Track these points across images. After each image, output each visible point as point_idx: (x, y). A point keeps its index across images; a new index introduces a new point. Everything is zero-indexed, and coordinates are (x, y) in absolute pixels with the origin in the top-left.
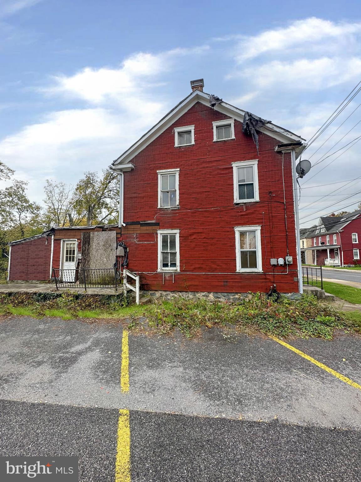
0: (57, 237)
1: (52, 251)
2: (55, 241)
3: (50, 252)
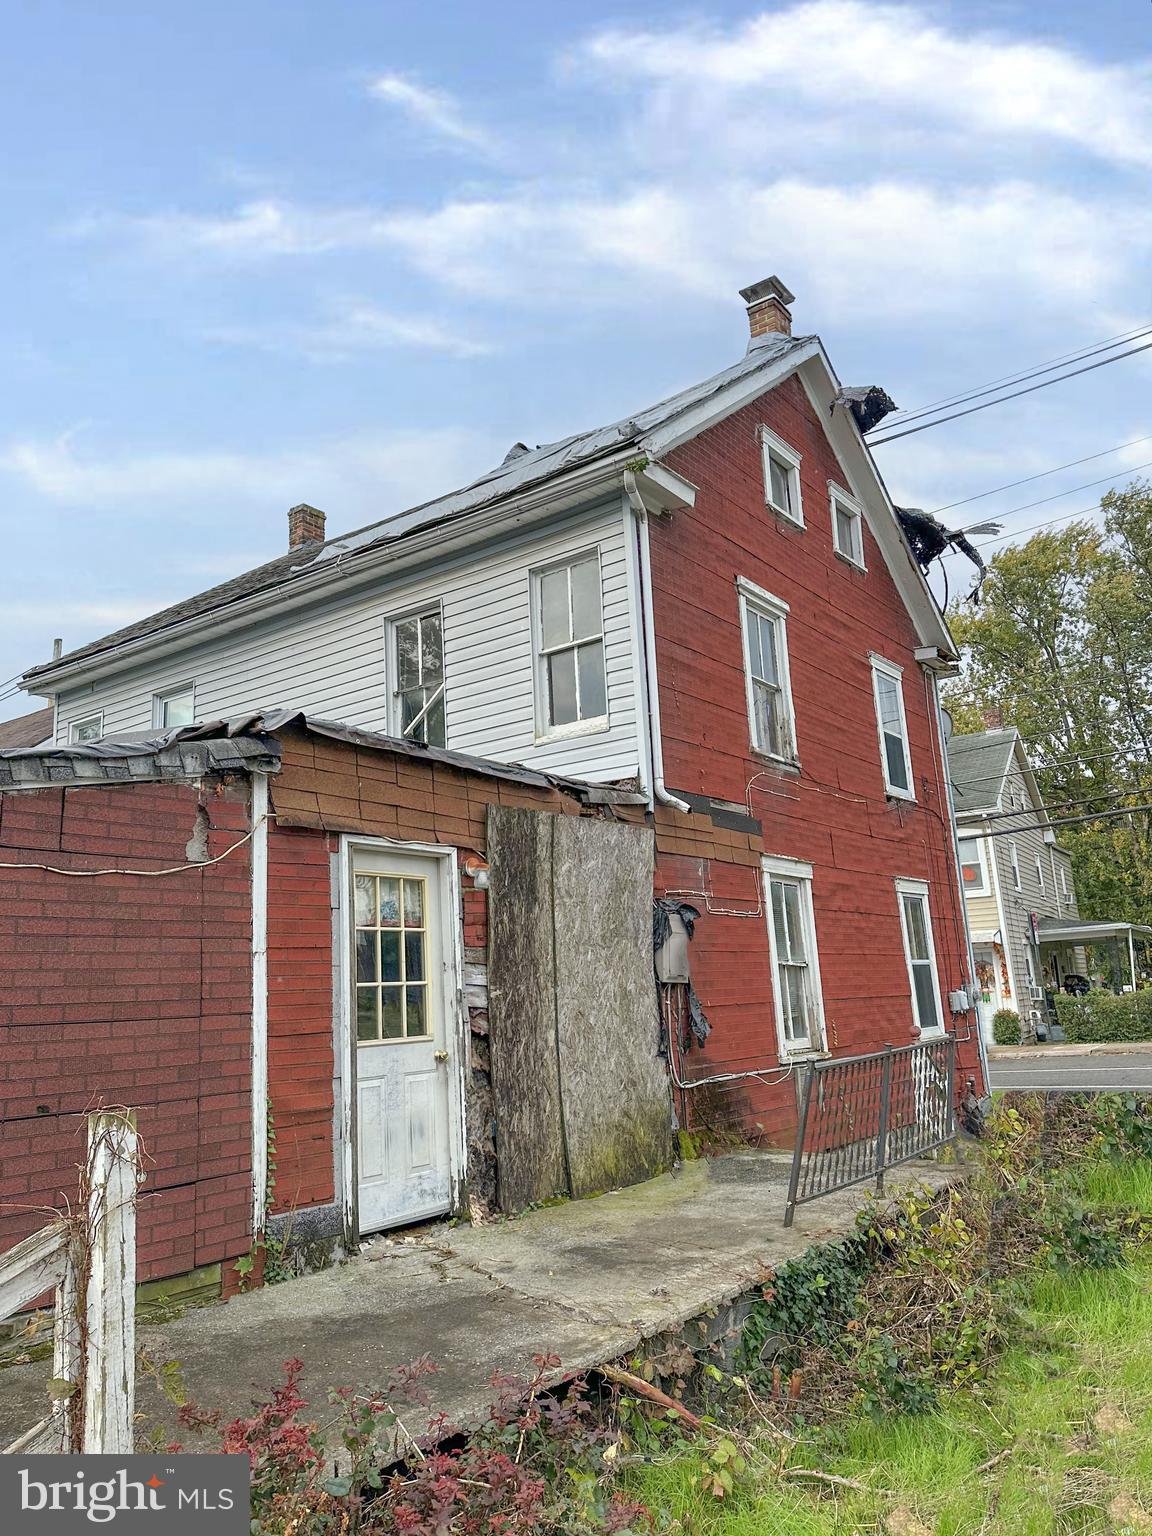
0: (303, 809)
1: (259, 942)
2: (283, 842)
3: (238, 945)
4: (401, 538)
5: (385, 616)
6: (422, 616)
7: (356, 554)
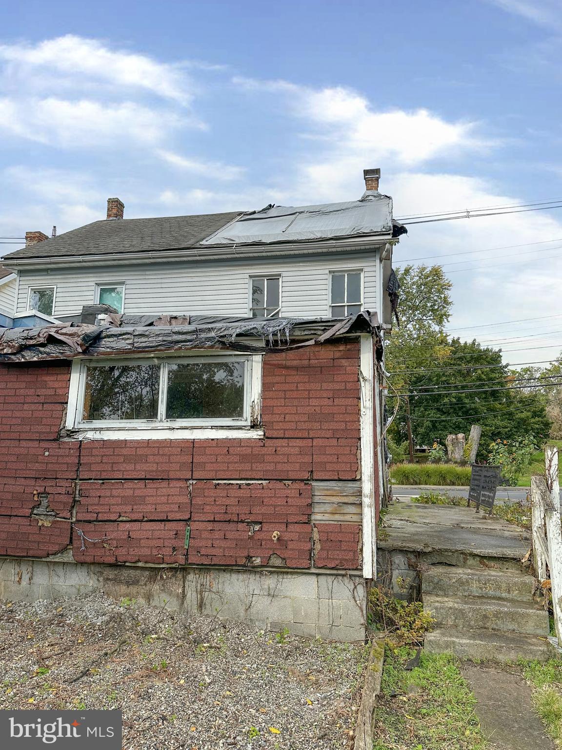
4: (268, 245)
5: (249, 274)
6: (268, 278)
7: (242, 246)
